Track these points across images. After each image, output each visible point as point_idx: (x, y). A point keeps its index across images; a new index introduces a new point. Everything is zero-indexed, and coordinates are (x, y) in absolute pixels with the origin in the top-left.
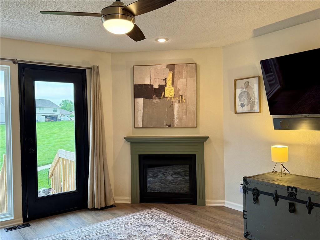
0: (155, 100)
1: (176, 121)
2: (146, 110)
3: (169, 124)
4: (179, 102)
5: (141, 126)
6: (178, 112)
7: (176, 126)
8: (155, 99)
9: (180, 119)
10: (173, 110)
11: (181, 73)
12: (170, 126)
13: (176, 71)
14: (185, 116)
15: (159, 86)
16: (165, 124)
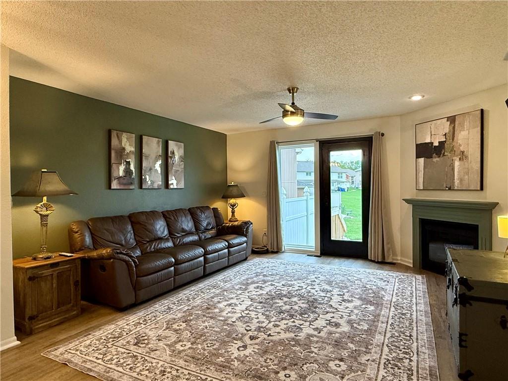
0: (436, 160)
1: (457, 182)
2: (426, 170)
3: (448, 186)
4: (460, 159)
5: (422, 188)
6: (459, 172)
7: (456, 188)
8: (435, 158)
9: (461, 180)
10: (453, 169)
11: (462, 125)
12: (450, 189)
13: (457, 123)
14: (466, 177)
15: (439, 142)
16: (445, 186)
